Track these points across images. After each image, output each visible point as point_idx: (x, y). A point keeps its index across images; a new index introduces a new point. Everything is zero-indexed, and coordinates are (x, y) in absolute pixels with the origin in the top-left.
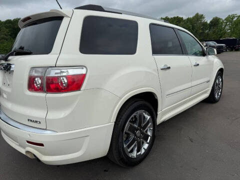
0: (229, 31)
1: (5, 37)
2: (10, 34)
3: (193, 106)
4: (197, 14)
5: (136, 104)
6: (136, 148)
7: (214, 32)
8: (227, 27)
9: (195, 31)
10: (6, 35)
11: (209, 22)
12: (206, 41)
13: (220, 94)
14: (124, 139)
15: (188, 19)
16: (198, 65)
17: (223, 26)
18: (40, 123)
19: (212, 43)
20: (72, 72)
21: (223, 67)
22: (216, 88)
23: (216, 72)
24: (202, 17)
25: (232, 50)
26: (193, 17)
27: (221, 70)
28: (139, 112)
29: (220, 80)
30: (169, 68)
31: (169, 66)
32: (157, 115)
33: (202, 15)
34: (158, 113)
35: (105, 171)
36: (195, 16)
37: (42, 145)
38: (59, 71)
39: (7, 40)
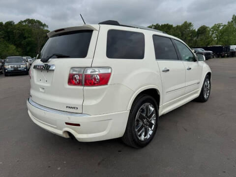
0: (216, 39)
3: (186, 104)
4: (186, 22)
5: (144, 98)
6: (144, 134)
7: (201, 40)
8: (214, 35)
9: (184, 38)
11: (196, 30)
12: (194, 48)
13: (208, 94)
14: (136, 124)
15: (177, 26)
16: (190, 69)
17: (210, 34)
18: (77, 108)
19: (200, 50)
20: (102, 71)
21: (211, 72)
22: (205, 89)
23: (205, 76)
25: (218, 57)
26: (182, 25)
27: (209, 75)
28: (146, 104)
29: (209, 82)
30: (168, 70)
31: (168, 69)
32: (159, 108)
33: (190, 23)
34: (160, 106)
35: (119, 151)
36: (184, 24)
37: (78, 125)
38: (93, 71)
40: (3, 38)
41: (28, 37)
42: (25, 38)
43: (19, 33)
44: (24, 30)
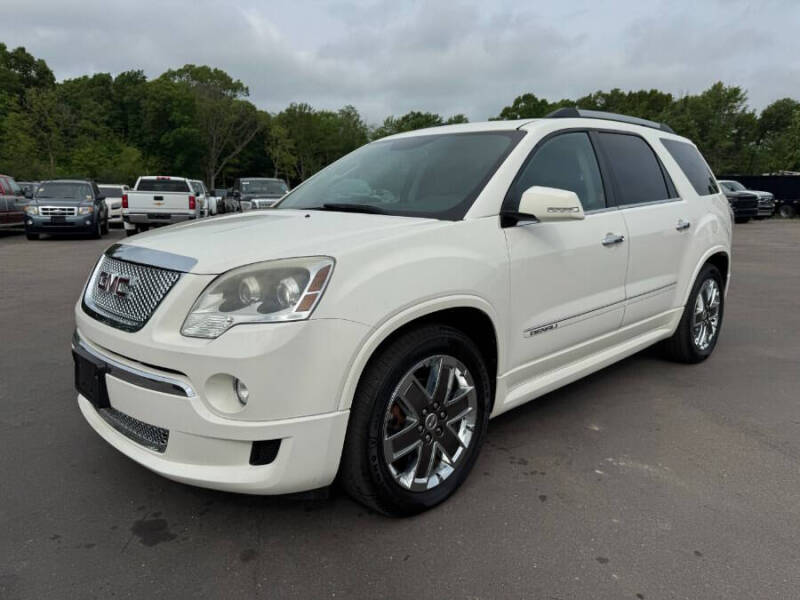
1: (91, 126)
2: (106, 118)
4: (718, 87)
10: (95, 122)
11: (758, 115)
15: (686, 101)
24: (735, 94)
26: (703, 97)
33: (736, 91)
36: (709, 94)
39: (96, 136)
40: (108, 123)
41: (182, 123)
42: (172, 125)
43: (157, 110)
44: (170, 99)
